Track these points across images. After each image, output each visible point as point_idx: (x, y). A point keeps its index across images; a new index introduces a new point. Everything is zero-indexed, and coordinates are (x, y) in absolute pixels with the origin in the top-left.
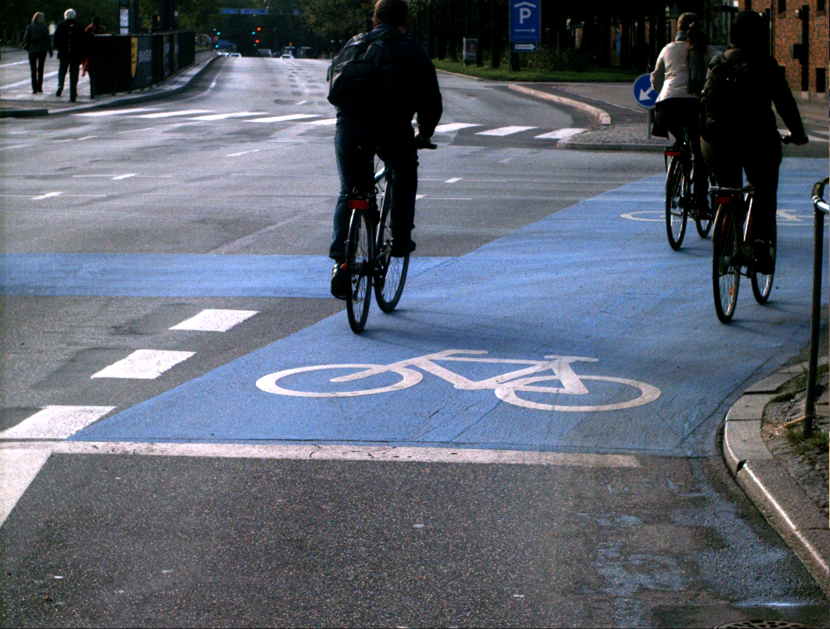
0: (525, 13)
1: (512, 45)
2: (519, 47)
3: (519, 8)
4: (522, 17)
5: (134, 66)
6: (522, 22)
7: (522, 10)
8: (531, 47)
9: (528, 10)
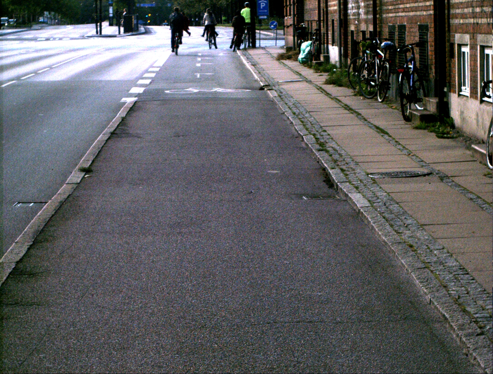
0: (263, 5)
1: (258, 17)
2: (261, 17)
3: (260, 3)
4: (262, 6)
5: (133, 25)
6: (262, 8)
7: (262, 3)
8: (265, 17)
9: (264, 4)
